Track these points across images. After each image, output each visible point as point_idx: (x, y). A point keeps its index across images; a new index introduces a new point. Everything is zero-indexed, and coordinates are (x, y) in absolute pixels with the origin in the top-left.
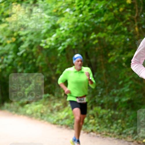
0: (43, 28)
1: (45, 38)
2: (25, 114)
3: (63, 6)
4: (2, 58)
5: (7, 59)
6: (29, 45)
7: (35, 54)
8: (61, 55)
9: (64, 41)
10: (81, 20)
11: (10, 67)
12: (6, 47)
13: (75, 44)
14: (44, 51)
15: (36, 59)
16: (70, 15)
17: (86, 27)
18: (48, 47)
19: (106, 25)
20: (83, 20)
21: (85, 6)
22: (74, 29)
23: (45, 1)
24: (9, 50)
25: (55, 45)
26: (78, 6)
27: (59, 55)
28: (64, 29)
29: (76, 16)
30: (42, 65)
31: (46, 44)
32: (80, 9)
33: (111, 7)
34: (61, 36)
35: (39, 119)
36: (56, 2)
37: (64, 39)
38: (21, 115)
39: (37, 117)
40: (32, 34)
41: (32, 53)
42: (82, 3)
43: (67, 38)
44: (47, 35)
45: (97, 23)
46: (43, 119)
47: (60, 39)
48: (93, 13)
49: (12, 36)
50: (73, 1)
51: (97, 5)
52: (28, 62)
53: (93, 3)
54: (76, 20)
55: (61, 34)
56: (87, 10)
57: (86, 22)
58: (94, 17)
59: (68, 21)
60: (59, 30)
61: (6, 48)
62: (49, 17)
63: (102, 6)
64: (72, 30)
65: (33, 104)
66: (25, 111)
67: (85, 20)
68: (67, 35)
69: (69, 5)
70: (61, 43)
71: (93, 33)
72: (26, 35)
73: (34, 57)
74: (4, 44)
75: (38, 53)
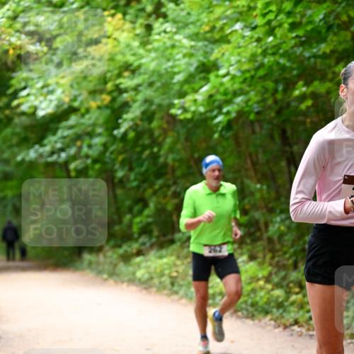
0: (176, 70)
1: (182, 95)
2: (132, 281)
3: (227, 17)
4: (79, 143)
5: (90, 146)
6: (144, 113)
7: (157, 133)
8: (221, 136)
9: (229, 102)
10: (270, 51)
11: (97, 166)
12: (87, 116)
13: (256, 108)
14: (179, 127)
15: (160, 145)
16: (243, 37)
17: (283, 68)
18: (189, 116)
19: (332, 62)
20: (274, 50)
21: (281, 17)
22: (253, 73)
23: (182, 6)
24: (94, 125)
25: (206, 112)
26: (264, 15)
27: (216, 136)
28: (228, 74)
29: (259, 40)
30: (174, 160)
31: (185, 110)
32: (269, 23)
33: (344, 18)
34: (222, 90)
35: (166, 292)
36: (210, 8)
37: (229, 97)
38: (123, 282)
39: (161, 287)
40: (151, 84)
41: (151, 132)
42: (273, 8)
43: (235, 94)
44: (186, 87)
45: (309, 58)
46: (176, 293)
47: (219, 97)
48: (301, 32)
49: (101, 92)
50: (252, 5)
51: (309, 12)
52: (141, 153)
53: (299, 9)
54: (259, 51)
55: (222, 84)
56: (286, 26)
57: (282, 56)
58: (302, 44)
59: (239, 54)
60: (217, 76)
61: (88, 120)
62: (193, 43)
63: (321, 17)
64: (248, 75)
65: (152, 255)
66: (134, 273)
67: (281, 51)
68: (237, 86)
69: (241, 13)
70: (220, 108)
71: (301, 83)
72: (136, 89)
73: (155, 142)
74: (83, 110)
75: (165, 132)
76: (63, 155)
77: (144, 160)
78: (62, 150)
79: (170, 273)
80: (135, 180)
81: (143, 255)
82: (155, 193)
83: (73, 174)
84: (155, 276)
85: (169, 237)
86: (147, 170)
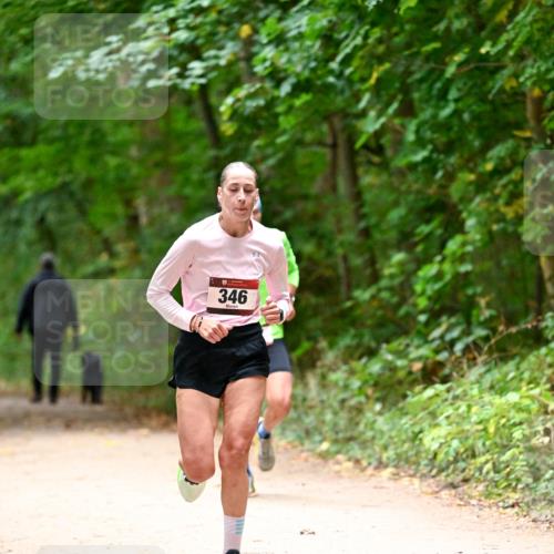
2: (410, 460)
4: (245, 30)
5: (279, 40)
11: (305, 97)
15: (499, 30)
30: (540, 79)
35: (514, 497)
38: (381, 465)
39: (501, 483)
52: (439, 58)
65: (473, 379)
66: (416, 437)
76: (197, 67)
77: (449, 82)
78: (192, 50)
79: (527, 438)
80: (420, 142)
81: (445, 380)
82: (482, 185)
83: (228, 129)
84: (480, 444)
85: (527, 324)
86: (457, 113)
